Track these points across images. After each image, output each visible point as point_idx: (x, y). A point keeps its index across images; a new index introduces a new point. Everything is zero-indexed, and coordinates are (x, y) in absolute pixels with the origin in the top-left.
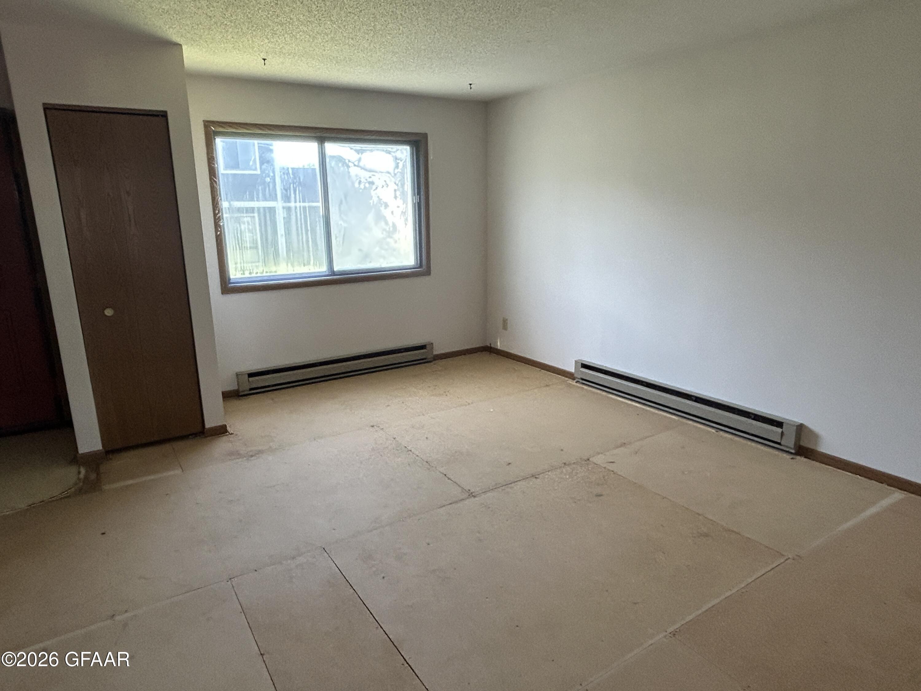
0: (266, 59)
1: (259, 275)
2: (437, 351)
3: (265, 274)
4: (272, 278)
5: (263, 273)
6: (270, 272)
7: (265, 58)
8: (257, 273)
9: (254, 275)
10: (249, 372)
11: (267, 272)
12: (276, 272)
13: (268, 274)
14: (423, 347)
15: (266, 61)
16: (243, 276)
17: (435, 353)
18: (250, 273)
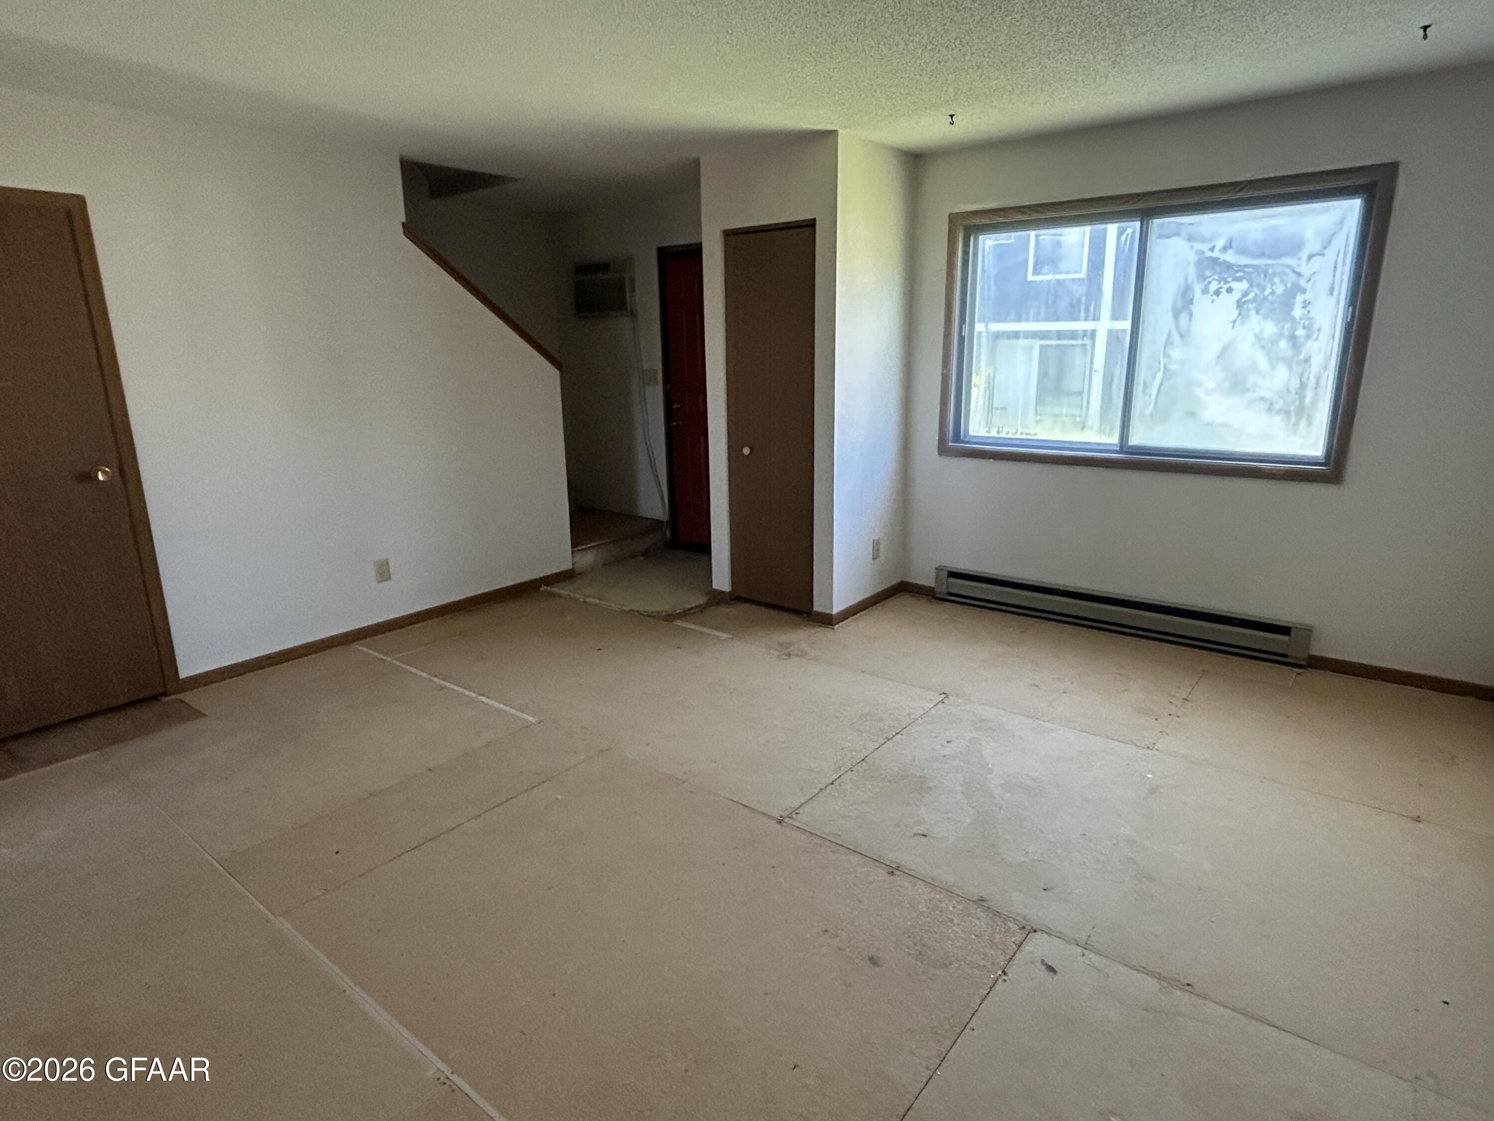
0: (954, 115)
1: (1010, 436)
2: (1319, 650)
3: (1018, 436)
4: (1024, 443)
5: (1016, 433)
6: (1027, 434)
7: (952, 114)
8: (1008, 433)
9: (1003, 435)
10: (952, 570)
11: (1022, 433)
12: (1035, 434)
13: (1024, 437)
14: (1284, 630)
15: (954, 117)
16: (988, 435)
17: (1315, 652)
18: (998, 432)
